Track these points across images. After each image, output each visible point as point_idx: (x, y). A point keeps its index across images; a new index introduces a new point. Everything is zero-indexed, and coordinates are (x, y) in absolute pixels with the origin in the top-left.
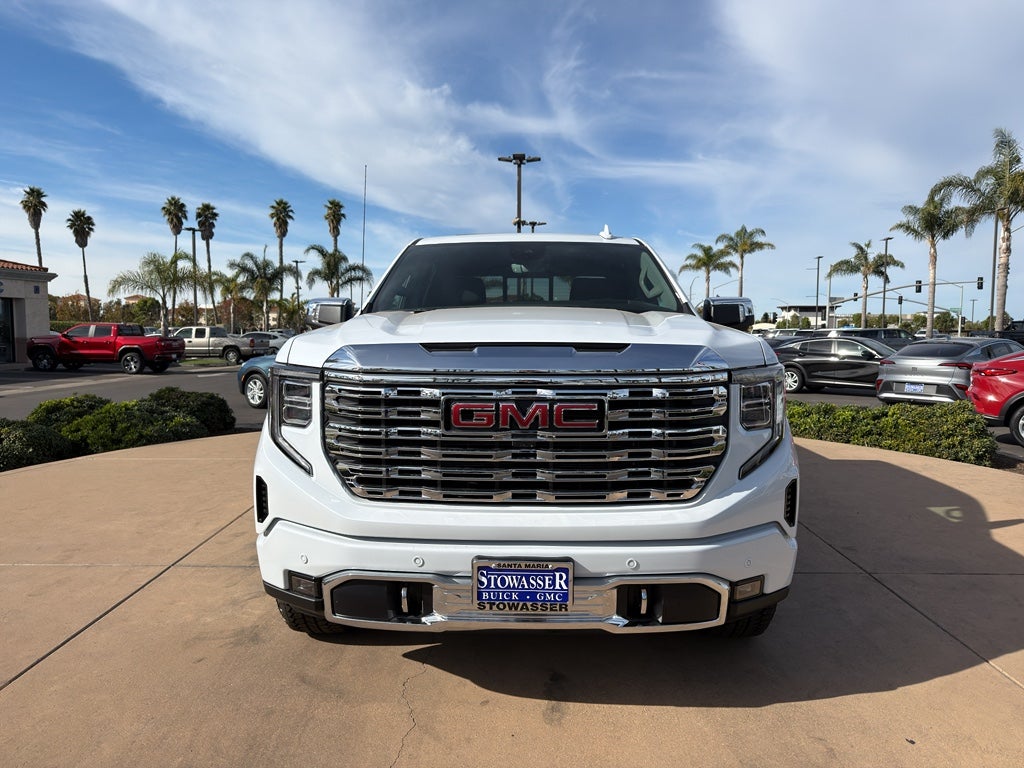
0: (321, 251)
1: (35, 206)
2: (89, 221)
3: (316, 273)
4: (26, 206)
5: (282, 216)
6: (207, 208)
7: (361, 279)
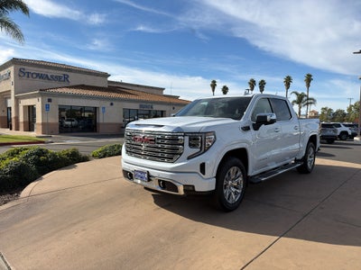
0: (297, 94)
1: (214, 86)
2: (227, 89)
3: (294, 101)
4: (211, 85)
5: (288, 82)
6: (262, 81)
7: (311, 103)
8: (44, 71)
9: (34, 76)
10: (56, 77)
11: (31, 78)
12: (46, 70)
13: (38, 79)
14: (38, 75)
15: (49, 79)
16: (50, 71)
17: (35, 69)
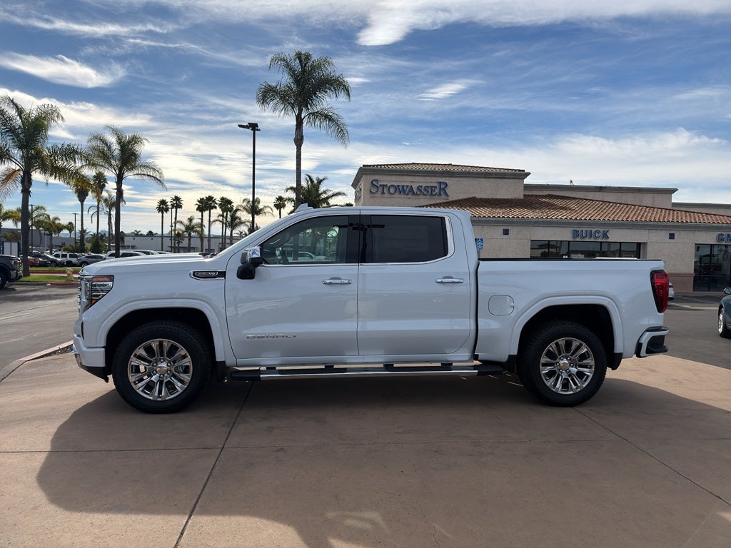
8: (406, 181)
9: (392, 190)
10: (426, 188)
11: (386, 195)
12: (410, 179)
13: (397, 195)
14: (396, 188)
15: (414, 194)
16: (417, 179)
17: (394, 178)
